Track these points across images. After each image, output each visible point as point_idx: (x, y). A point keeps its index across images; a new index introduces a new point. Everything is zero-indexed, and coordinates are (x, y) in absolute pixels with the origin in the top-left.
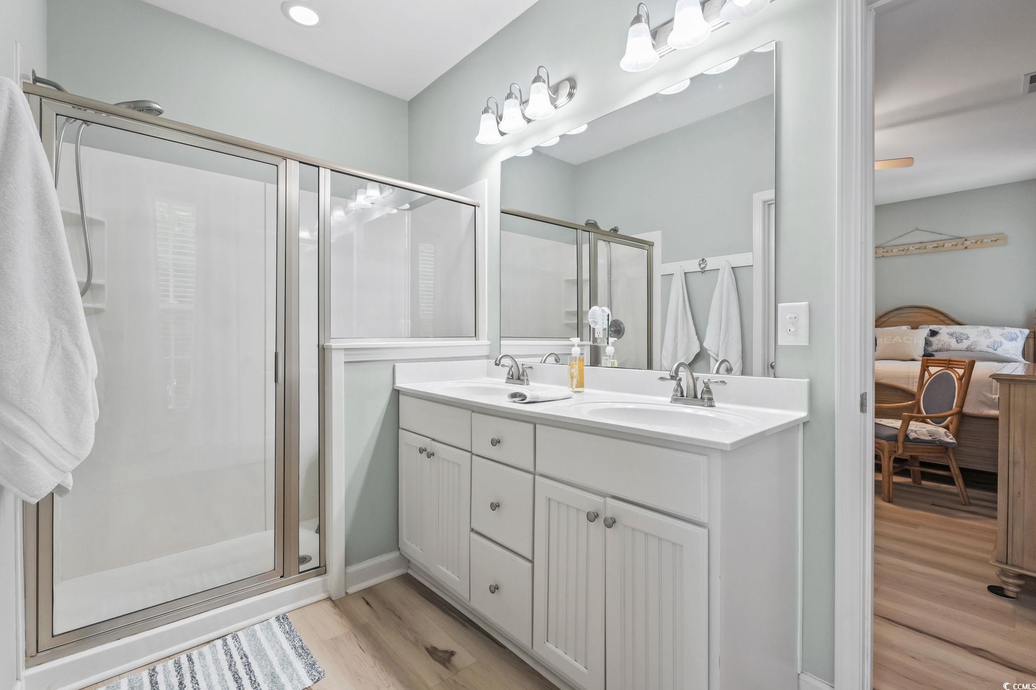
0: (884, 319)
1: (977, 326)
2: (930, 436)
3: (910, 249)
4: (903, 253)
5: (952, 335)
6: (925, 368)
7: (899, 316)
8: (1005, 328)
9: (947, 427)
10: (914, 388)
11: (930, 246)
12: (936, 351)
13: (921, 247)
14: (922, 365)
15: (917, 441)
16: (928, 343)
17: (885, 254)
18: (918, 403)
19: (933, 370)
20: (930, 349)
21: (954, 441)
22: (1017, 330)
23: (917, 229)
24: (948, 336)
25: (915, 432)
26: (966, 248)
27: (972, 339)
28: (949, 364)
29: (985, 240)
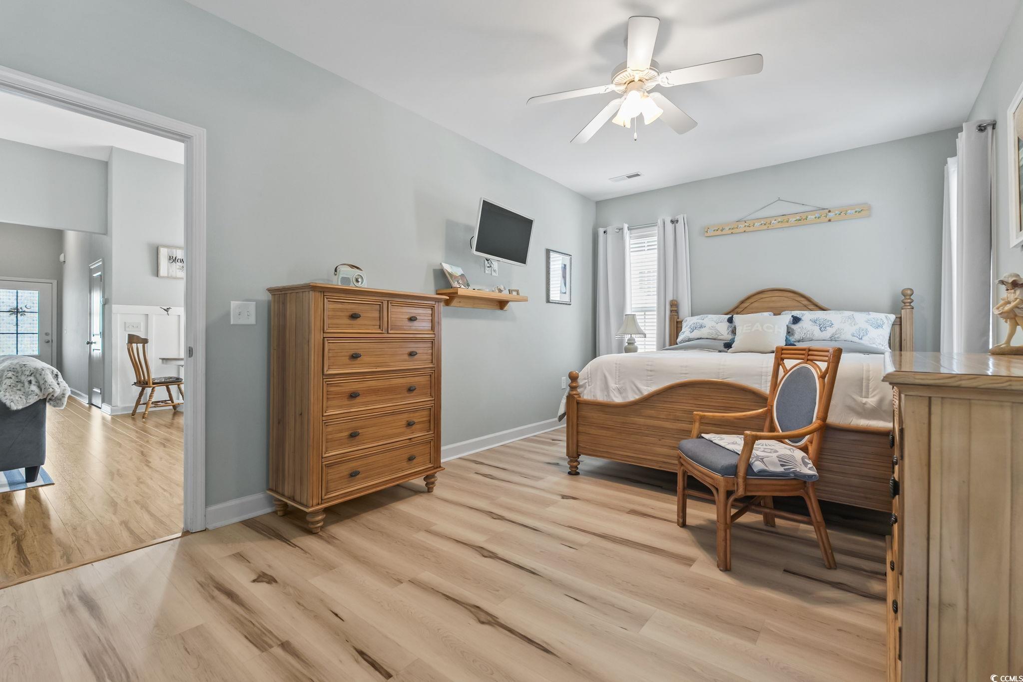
0: (745, 305)
1: (841, 312)
2: (782, 465)
3: (772, 222)
4: (765, 227)
5: (815, 322)
6: (779, 362)
7: (761, 300)
8: (870, 313)
9: (805, 449)
10: (765, 388)
11: (792, 220)
12: (799, 341)
13: (784, 221)
14: (776, 358)
15: (763, 473)
16: (790, 332)
17: (747, 229)
18: (770, 411)
19: (789, 363)
20: (792, 339)
21: (813, 472)
22: (882, 316)
23: (779, 200)
24: (811, 323)
25: (762, 460)
26: (830, 221)
27: (836, 326)
28: (809, 355)
29: (849, 211)
